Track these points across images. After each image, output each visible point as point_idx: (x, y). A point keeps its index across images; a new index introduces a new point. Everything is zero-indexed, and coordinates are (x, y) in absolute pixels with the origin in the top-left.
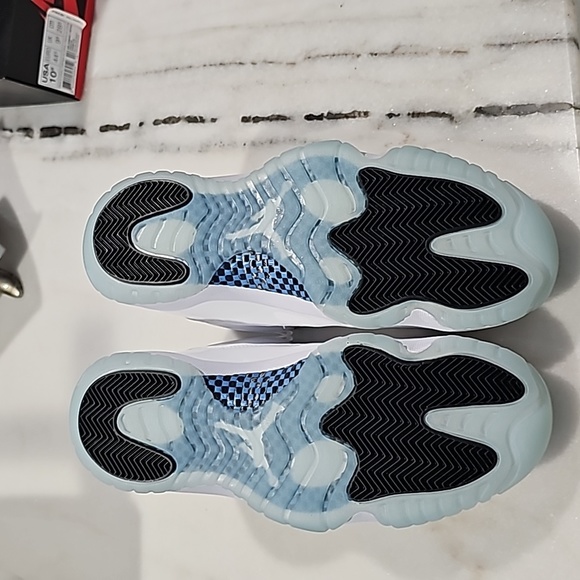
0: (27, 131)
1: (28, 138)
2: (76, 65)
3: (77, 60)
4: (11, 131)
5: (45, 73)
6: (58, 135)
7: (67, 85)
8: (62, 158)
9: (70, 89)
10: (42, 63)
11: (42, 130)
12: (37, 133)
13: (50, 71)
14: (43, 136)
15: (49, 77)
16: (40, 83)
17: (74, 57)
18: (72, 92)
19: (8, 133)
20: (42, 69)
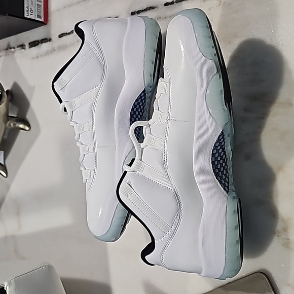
0: (22, 46)
1: (23, 50)
2: (43, 6)
3: (43, 3)
4: (14, 48)
5: (28, 11)
6: (38, 44)
7: (39, 16)
8: (42, 56)
9: (41, 18)
10: (25, 6)
11: (29, 44)
12: (27, 46)
13: (30, 10)
14: (30, 47)
15: (30, 13)
16: (25, 16)
17: (41, 2)
18: (42, 20)
19: (13, 50)
20: (26, 9)
